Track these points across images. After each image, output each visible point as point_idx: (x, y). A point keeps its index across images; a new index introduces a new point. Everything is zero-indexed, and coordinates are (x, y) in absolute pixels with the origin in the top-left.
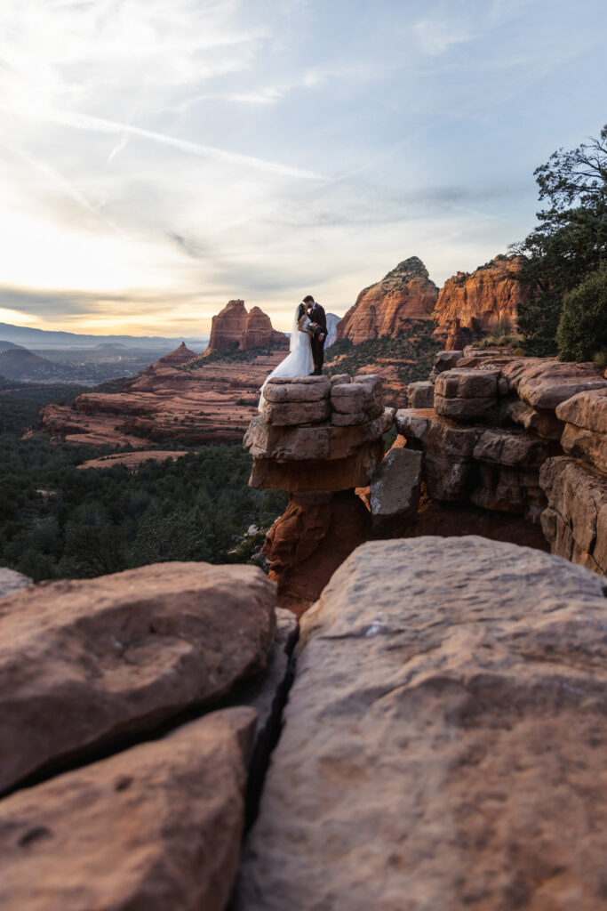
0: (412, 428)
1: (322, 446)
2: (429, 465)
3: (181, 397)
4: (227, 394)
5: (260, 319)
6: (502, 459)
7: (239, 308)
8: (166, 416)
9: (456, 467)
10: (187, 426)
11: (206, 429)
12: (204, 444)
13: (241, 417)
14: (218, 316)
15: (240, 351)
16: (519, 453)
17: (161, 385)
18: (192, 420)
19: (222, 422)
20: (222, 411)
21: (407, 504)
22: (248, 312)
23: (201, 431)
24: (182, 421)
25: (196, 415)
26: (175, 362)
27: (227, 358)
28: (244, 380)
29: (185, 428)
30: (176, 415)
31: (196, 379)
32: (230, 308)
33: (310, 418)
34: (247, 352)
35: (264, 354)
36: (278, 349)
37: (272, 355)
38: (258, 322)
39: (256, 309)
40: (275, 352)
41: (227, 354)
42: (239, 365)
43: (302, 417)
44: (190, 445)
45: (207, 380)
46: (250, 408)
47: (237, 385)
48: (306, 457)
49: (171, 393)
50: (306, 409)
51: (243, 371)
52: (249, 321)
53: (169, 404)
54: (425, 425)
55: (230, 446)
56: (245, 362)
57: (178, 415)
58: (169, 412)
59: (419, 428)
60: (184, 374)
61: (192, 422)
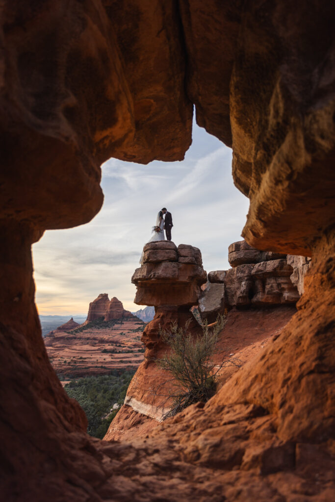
0: (218, 276)
1: (175, 271)
2: (228, 290)
3: (69, 349)
4: (97, 346)
5: (117, 303)
6: (267, 270)
7: (105, 298)
8: (59, 360)
9: (243, 283)
10: (72, 366)
11: (84, 367)
12: (82, 376)
13: (105, 359)
14: (93, 303)
15: (105, 322)
16: (275, 265)
17: (57, 343)
18: (75, 362)
19: (93, 363)
20: (93, 356)
21: (219, 306)
22: (110, 300)
23: (80, 368)
24: (69, 363)
25: (77, 359)
26: (67, 329)
27: (98, 326)
28: (107, 338)
29: (70, 367)
30: (66, 359)
31: (78, 338)
32: (100, 298)
33: (168, 257)
34: (109, 323)
35: (119, 323)
36: (127, 320)
37: (123, 324)
38: (116, 305)
39: (115, 298)
40: (125, 322)
41: (97, 324)
42: (104, 330)
43: (164, 257)
44: (73, 378)
45: (85, 339)
46: (110, 354)
47: (102, 341)
48: (167, 276)
49: (63, 347)
50: (166, 253)
51: (106, 333)
52: (111, 305)
53: (61, 353)
54: (224, 274)
55: (97, 377)
56: (107, 328)
57: (67, 360)
58: (62, 358)
59: (221, 276)
60: (71, 336)
61: (75, 363)
